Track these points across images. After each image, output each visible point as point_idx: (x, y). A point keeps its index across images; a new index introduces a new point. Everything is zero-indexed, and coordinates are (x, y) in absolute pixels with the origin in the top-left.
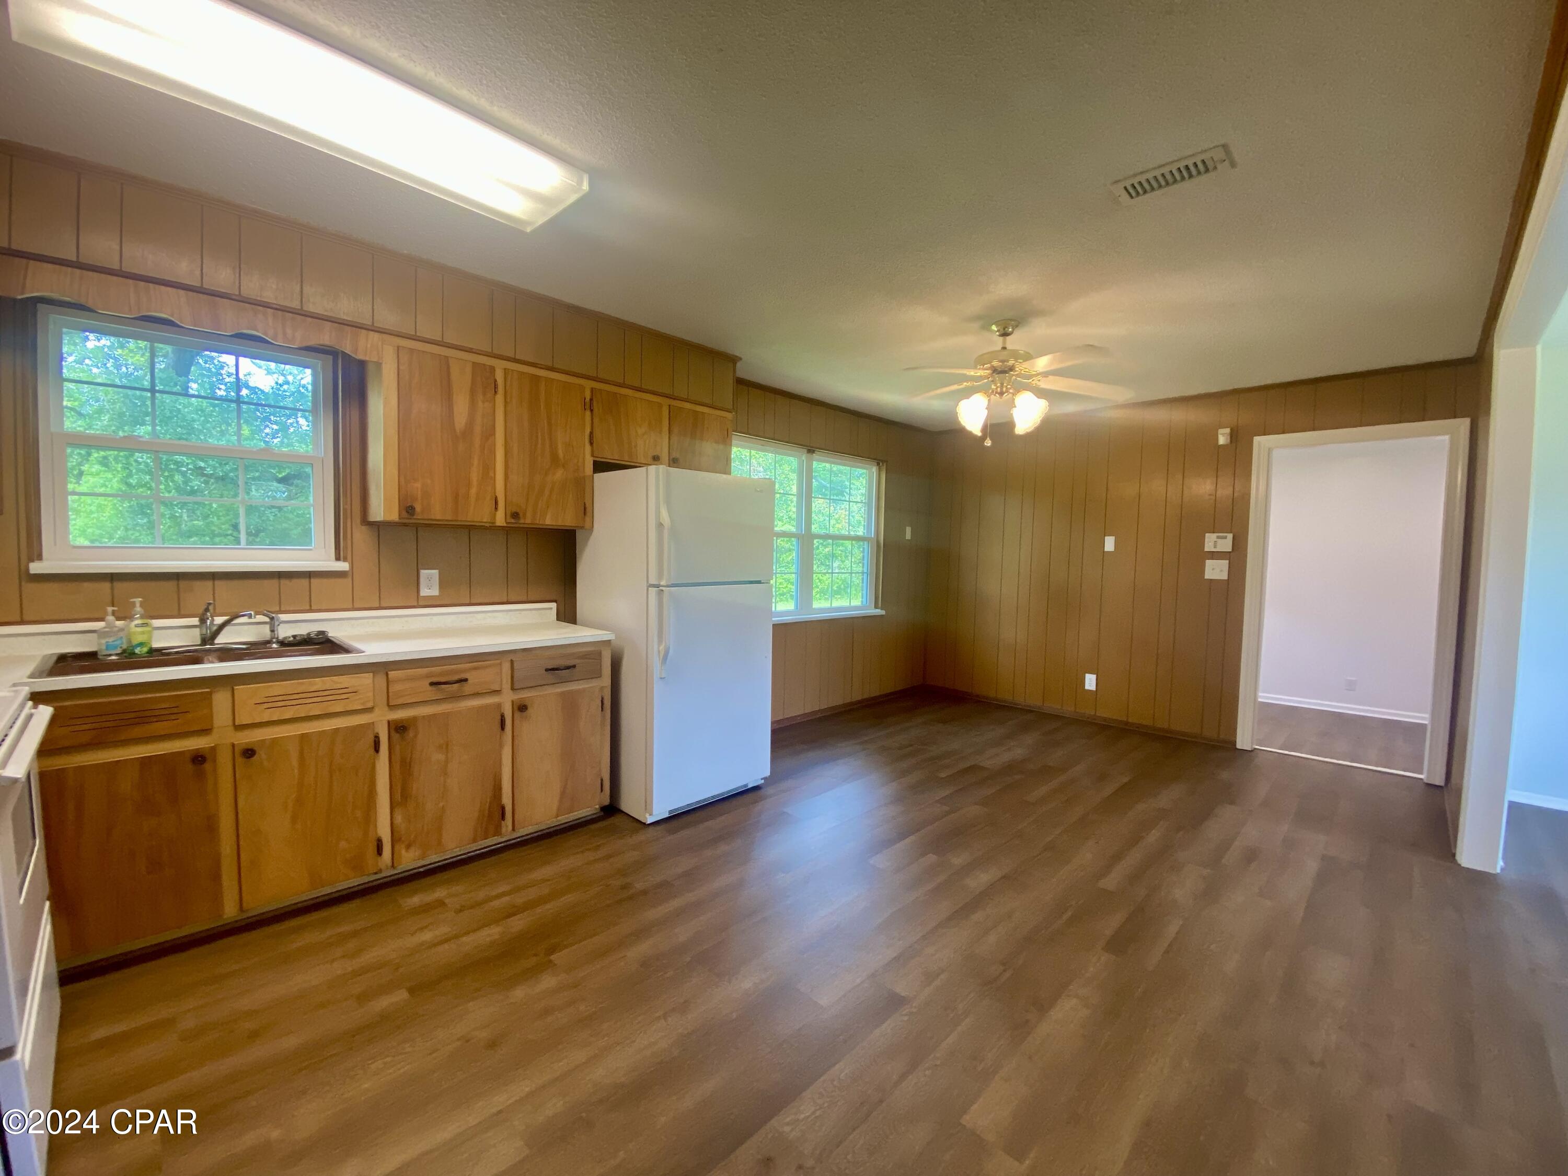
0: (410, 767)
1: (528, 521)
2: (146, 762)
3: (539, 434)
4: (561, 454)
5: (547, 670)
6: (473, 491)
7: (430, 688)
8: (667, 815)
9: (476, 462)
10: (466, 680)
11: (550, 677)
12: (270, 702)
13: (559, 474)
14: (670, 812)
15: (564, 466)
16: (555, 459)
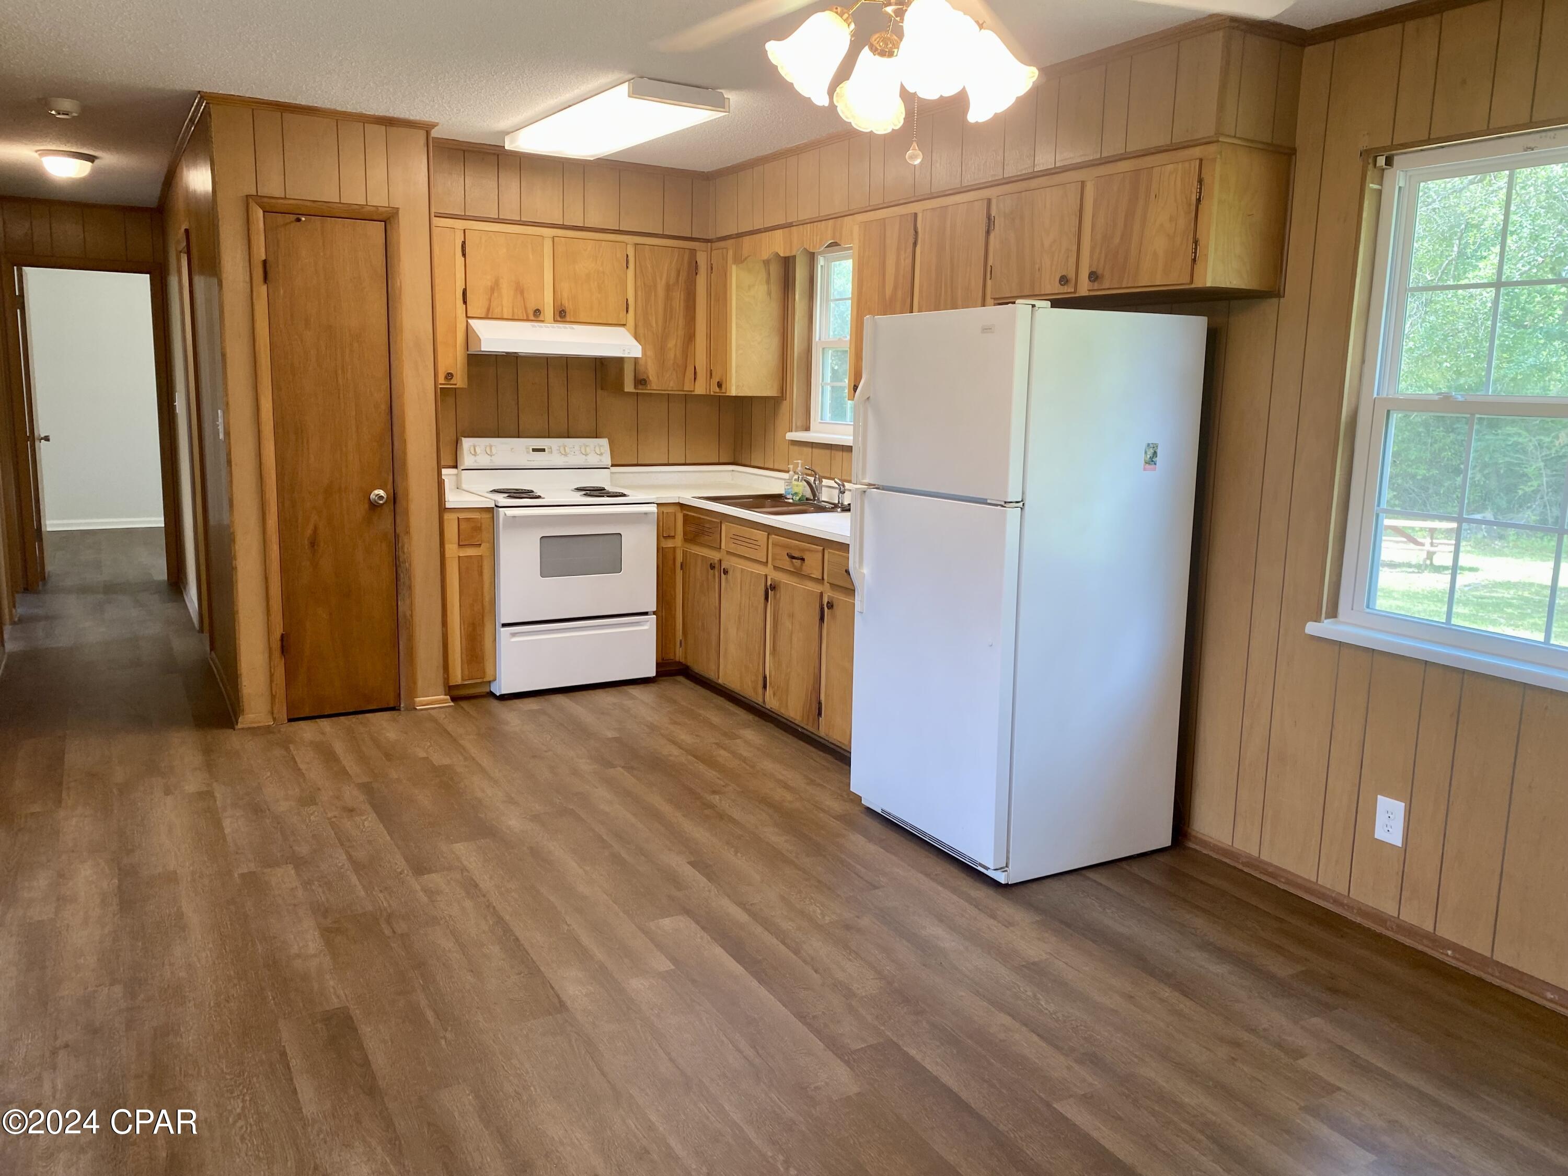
0: (777, 623)
2: (703, 559)
5: (846, 571)
7: (787, 559)
10: (804, 560)
12: (734, 539)
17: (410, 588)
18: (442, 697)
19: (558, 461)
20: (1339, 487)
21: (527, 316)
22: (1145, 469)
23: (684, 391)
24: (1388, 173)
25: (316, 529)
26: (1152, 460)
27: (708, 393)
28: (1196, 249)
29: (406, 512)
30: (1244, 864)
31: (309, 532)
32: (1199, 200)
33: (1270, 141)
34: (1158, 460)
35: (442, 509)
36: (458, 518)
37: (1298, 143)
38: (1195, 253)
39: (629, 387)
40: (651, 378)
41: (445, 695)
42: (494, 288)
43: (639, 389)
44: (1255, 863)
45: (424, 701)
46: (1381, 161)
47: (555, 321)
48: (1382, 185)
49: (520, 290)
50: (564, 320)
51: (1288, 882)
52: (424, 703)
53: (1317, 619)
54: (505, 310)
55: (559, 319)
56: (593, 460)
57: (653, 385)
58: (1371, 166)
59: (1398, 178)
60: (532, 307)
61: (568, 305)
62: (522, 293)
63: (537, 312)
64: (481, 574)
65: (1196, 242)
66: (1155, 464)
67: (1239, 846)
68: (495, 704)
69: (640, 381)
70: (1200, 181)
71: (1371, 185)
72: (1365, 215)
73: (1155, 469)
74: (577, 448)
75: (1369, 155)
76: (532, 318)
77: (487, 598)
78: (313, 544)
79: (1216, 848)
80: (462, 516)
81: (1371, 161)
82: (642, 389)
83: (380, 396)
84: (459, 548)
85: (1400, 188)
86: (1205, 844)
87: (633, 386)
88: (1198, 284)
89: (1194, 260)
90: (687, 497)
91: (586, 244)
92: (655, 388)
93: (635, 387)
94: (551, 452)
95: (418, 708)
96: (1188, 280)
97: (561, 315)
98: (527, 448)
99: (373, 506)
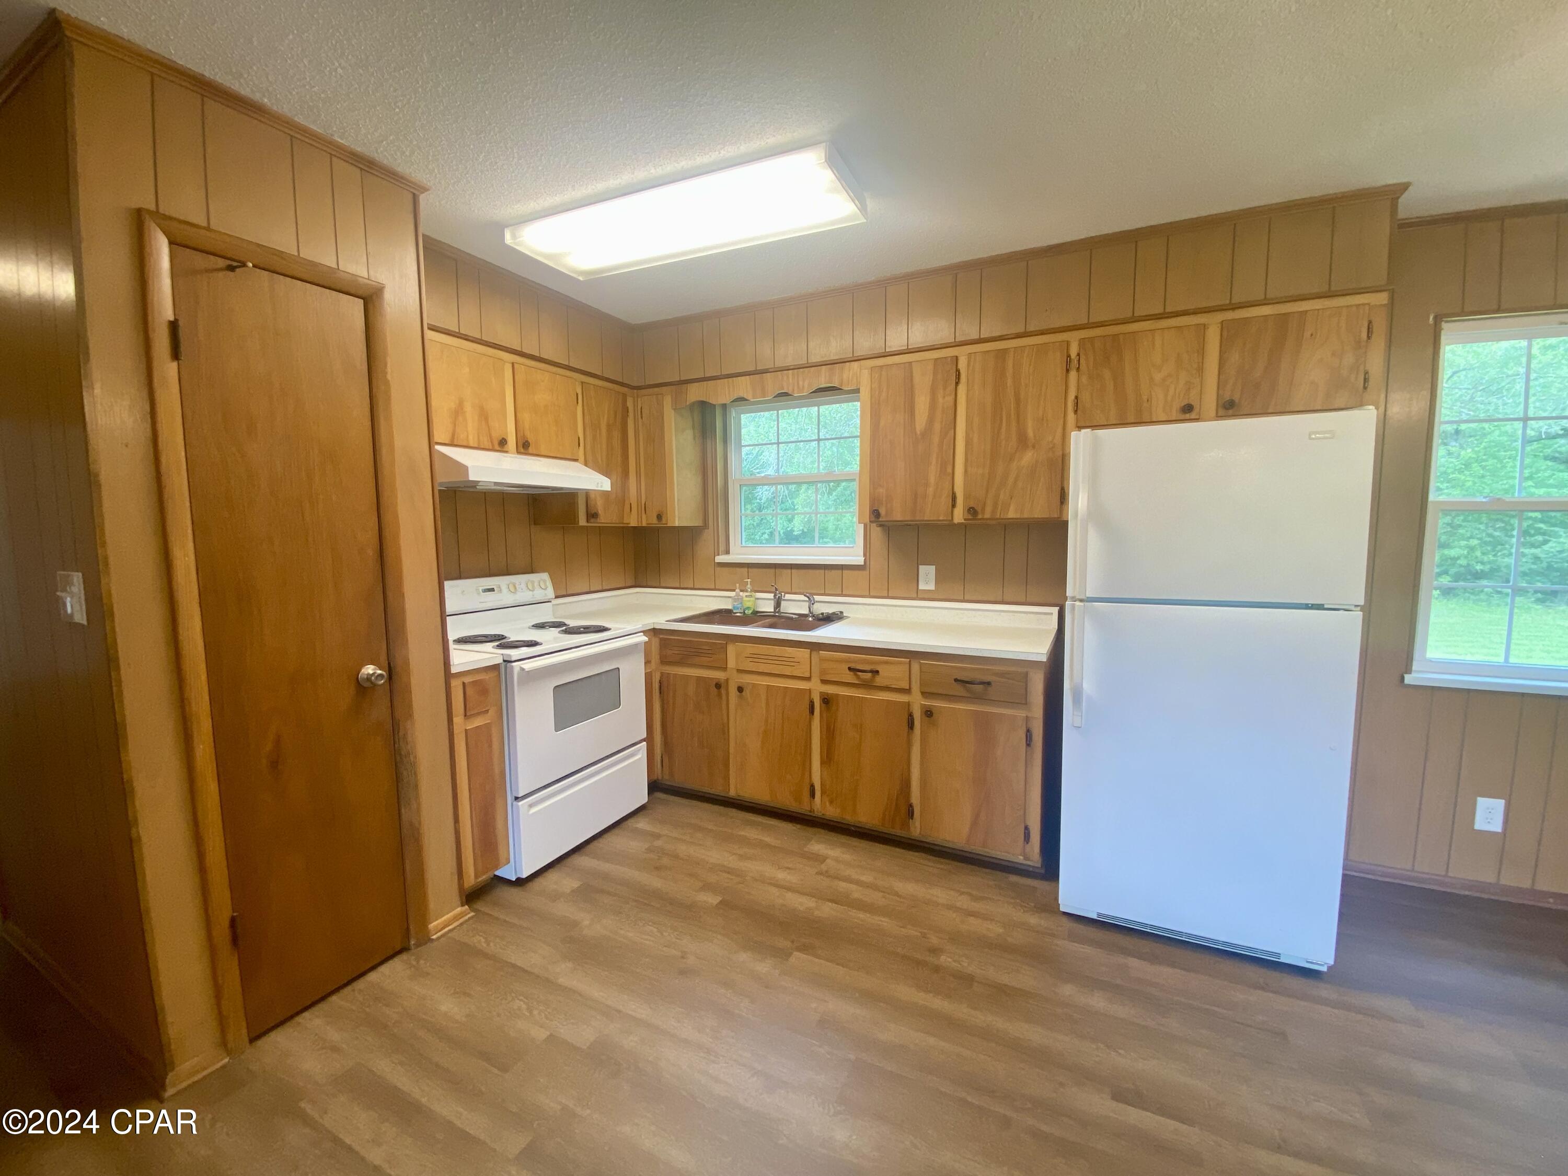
0: (833, 734)
1: (987, 515)
2: (699, 679)
3: (1004, 413)
4: (1030, 433)
5: (956, 680)
6: (931, 490)
7: (848, 672)
8: (1094, 916)
9: (934, 461)
10: (877, 672)
11: (959, 690)
12: (754, 657)
13: (1028, 457)
14: (1099, 915)
15: (1034, 447)
16: (1023, 442)
17: (416, 786)
18: (459, 909)
19: (508, 599)
21: (493, 445)
23: (623, 523)
25: (278, 741)
27: (640, 525)
29: (408, 689)
31: (269, 747)
35: (448, 675)
36: (464, 683)
39: (582, 522)
40: (600, 512)
41: (462, 906)
42: (458, 412)
43: (591, 523)
45: (438, 924)
47: (518, 452)
49: (484, 416)
50: (526, 452)
52: (440, 927)
53: (1408, 672)
54: (471, 437)
55: (522, 450)
56: (539, 595)
57: (601, 518)
60: (497, 435)
61: (531, 437)
62: (486, 419)
63: (503, 442)
64: (490, 746)
68: (514, 892)
69: (592, 515)
74: (523, 586)
76: (497, 447)
77: (497, 770)
78: (275, 764)
80: (467, 680)
82: (594, 523)
83: (368, 537)
84: (465, 719)
87: (585, 520)
90: (661, 620)
91: (543, 376)
92: (603, 521)
93: (587, 522)
94: (500, 591)
95: (434, 937)
97: (524, 447)
98: (477, 590)
99: (364, 688)
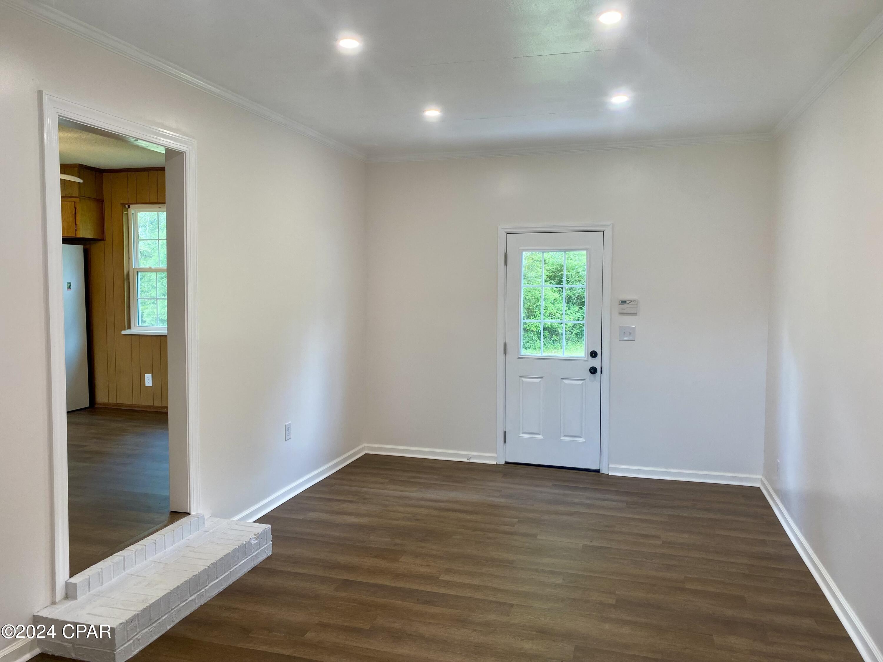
20: (126, 292)
22: (67, 290)
24: (129, 209)
26: (69, 287)
28: (76, 227)
30: (113, 406)
32: (75, 213)
33: (95, 198)
34: (72, 287)
37: (104, 199)
38: (76, 228)
44: (116, 405)
46: (127, 206)
48: (128, 212)
51: (126, 406)
53: (125, 330)
58: (124, 208)
59: (133, 210)
65: (76, 225)
66: (71, 288)
67: (111, 402)
70: (75, 208)
71: (125, 212)
72: (124, 220)
73: (71, 290)
75: (123, 205)
79: (104, 404)
81: (124, 206)
85: (133, 214)
86: (100, 404)
88: (78, 236)
89: (76, 230)
96: (75, 235)
